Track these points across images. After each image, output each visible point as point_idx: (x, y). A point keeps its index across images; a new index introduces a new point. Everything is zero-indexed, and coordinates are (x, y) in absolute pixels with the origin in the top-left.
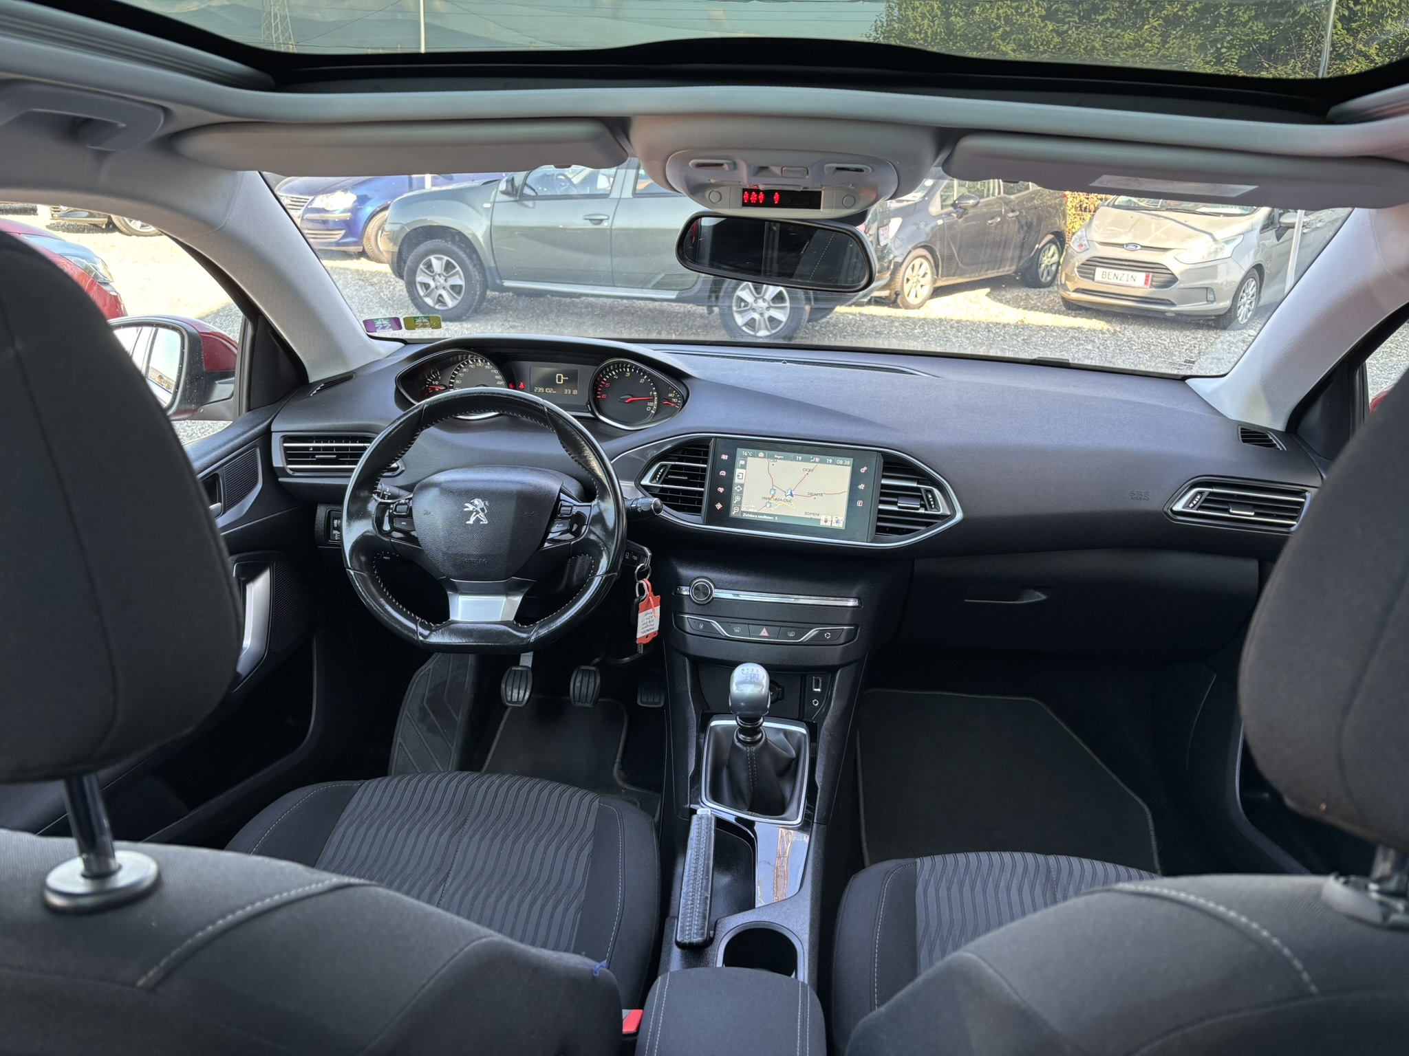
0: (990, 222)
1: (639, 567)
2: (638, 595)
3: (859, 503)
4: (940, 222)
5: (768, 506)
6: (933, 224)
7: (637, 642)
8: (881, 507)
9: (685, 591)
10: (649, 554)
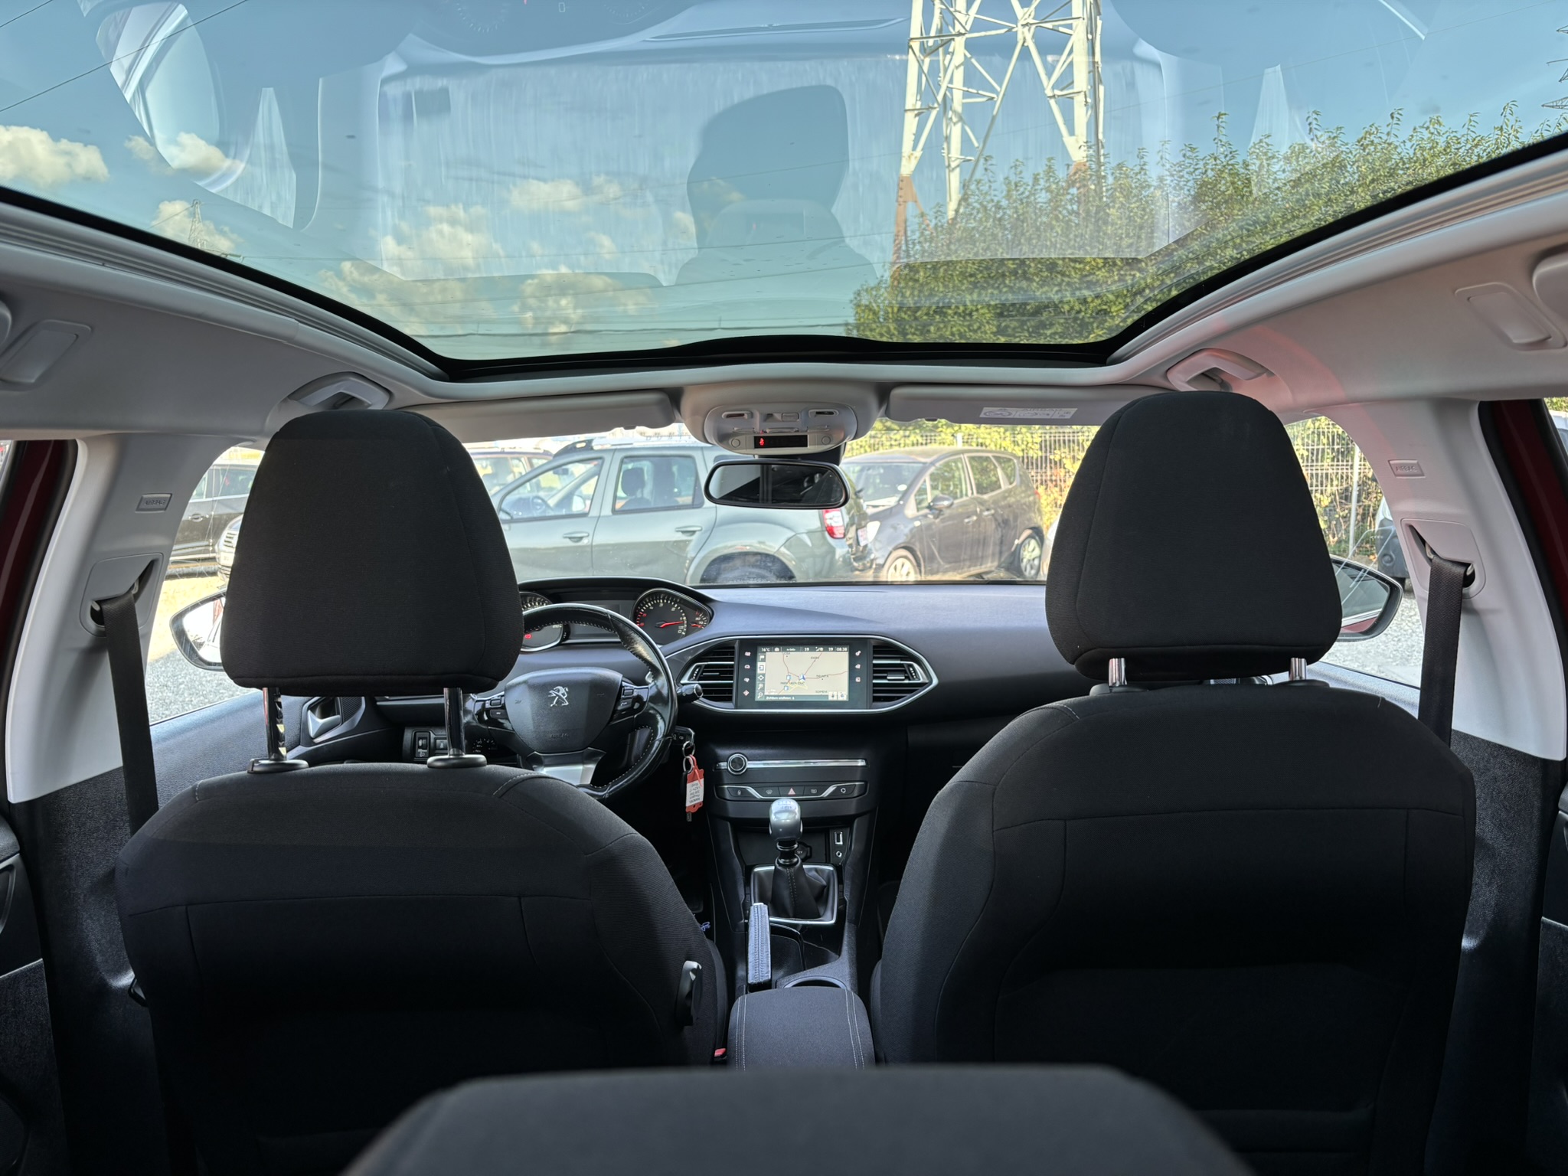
0: (966, 520)
1: (685, 745)
2: (685, 770)
3: (858, 680)
4: (917, 523)
5: (786, 688)
6: (910, 526)
7: (687, 811)
8: (874, 681)
9: (723, 765)
10: (693, 733)
